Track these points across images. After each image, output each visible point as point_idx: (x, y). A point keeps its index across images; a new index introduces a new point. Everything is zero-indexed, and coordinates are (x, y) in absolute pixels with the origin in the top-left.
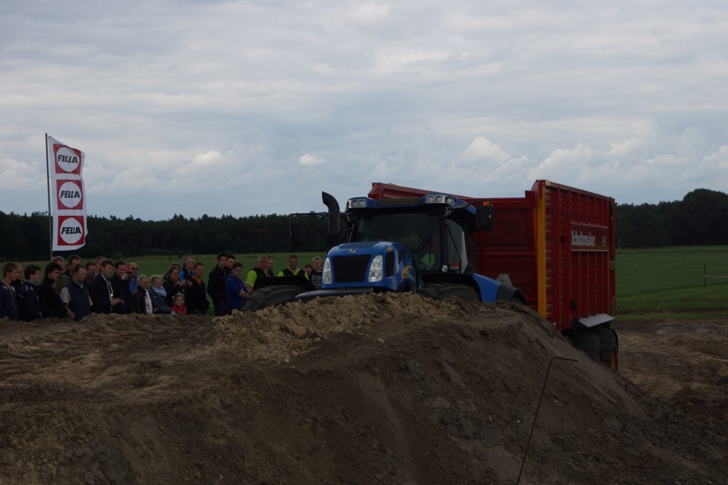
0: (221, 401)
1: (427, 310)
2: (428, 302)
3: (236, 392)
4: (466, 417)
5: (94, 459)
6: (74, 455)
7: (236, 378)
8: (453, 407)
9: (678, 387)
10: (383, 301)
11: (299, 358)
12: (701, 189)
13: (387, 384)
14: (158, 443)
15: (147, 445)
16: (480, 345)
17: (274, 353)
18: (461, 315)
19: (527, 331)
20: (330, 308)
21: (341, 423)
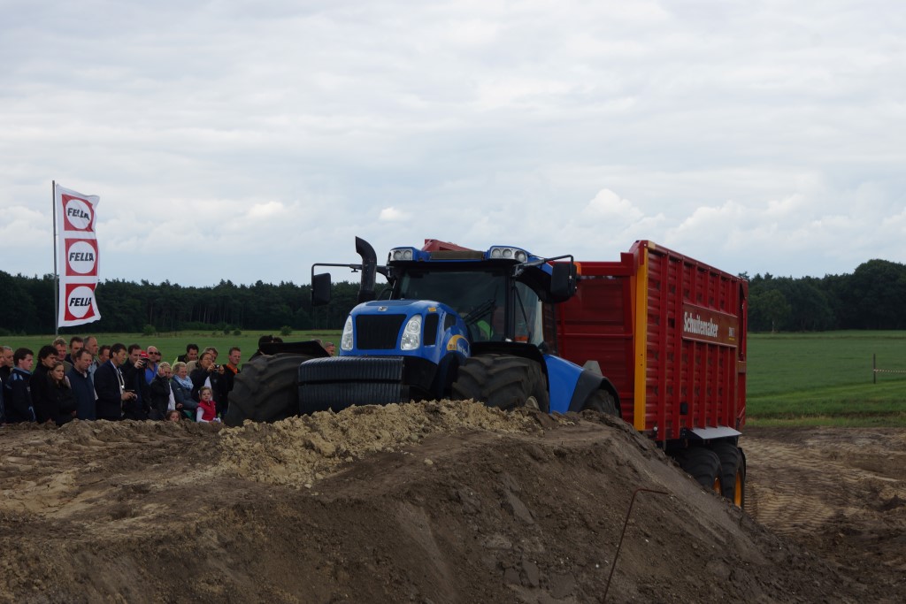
0: (219, 538)
1: (491, 423)
2: (493, 413)
3: (239, 526)
4: (530, 560)
7: (239, 509)
8: (516, 548)
9: (829, 512)
10: (436, 411)
11: (325, 483)
12: (877, 260)
13: (433, 517)
14: (136, 590)
15: (121, 593)
16: (553, 468)
17: (294, 476)
18: (535, 430)
19: (616, 451)
20: (368, 419)
21: (371, 567)
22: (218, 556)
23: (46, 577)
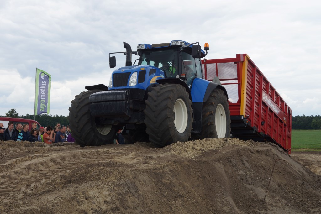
0: (169, 169)
1: (241, 144)
2: (241, 141)
3: (174, 166)
4: (249, 177)
5: (126, 185)
6: (120, 183)
7: (174, 162)
8: (246, 174)
11: (197, 157)
13: (224, 166)
14: (147, 181)
15: (144, 181)
16: (256, 155)
17: (189, 155)
18: (252, 146)
19: (273, 151)
20: (209, 142)
21: (208, 178)
22: (169, 174)
23: (125, 177)
